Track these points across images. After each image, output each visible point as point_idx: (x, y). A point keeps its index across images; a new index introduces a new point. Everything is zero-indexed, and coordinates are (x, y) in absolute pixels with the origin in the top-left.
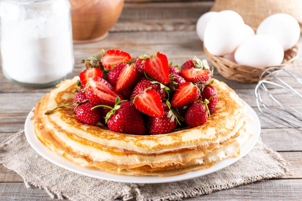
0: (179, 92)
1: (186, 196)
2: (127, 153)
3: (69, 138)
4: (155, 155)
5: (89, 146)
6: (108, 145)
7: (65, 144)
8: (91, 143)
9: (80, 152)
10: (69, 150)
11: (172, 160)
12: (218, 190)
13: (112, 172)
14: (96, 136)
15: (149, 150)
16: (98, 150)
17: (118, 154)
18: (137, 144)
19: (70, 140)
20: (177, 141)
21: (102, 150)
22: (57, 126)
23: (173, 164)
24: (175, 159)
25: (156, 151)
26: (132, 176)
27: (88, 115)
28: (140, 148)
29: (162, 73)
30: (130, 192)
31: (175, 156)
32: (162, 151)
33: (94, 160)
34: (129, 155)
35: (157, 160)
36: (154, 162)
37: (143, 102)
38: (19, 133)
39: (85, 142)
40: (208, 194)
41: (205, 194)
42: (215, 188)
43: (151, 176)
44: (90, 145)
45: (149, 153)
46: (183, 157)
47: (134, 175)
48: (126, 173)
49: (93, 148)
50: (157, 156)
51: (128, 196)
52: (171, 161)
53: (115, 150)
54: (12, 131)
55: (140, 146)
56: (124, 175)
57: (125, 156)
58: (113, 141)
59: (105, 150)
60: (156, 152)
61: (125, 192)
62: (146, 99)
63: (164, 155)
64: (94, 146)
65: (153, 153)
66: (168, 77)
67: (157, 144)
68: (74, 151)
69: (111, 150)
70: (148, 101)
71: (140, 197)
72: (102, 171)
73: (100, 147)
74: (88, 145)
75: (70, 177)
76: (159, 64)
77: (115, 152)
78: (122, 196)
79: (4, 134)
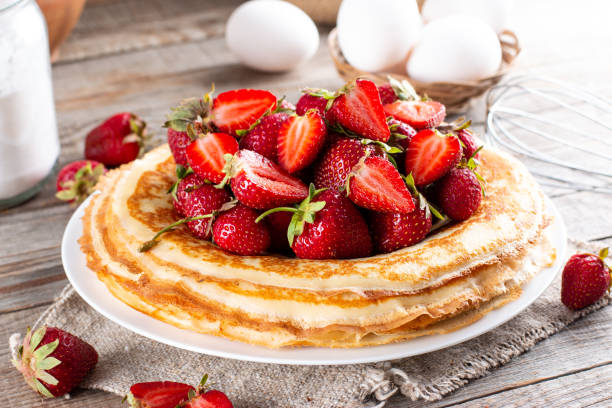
0: (416, 152)
1: (495, 364)
2: (375, 298)
3: (228, 292)
4: (428, 290)
5: (283, 301)
6: (328, 290)
7: (224, 306)
8: (285, 293)
9: (267, 316)
10: (239, 318)
11: (464, 293)
12: (543, 339)
13: (344, 345)
14: (292, 275)
15: (416, 283)
16: (308, 304)
17: (357, 303)
18: (387, 274)
19: (233, 294)
20: (459, 254)
21: (317, 303)
22: (186, 271)
23: (470, 301)
24: (468, 291)
25: (429, 281)
26: (387, 344)
27: (249, 235)
28: (397, 282)
29: (374, 121)
30: (385, 379)
31: (467, 285)
32: (440, 281)
33: (306, 327)
34: (379, 301)
35: (435, 301)
36: (432, 306)
37: (367, 185)
38: (57, 305)
39: (269, 292)
40: (529, 350)
41: (525, 352)
42: (537, 337)
43: (425, 336)
44: (285, 298)
45: (417, 289)
46: (479, 283)
47: (393, 342)
48: (372, 342)
49: (294, 302)
50: (434, 292)
51: (386, 389)
52: (464, 297)
53: (345, 298)
54: (25, 305)
55: (395, 278)
56: (371, 346)
57: (372, 306)
58: (334, 278)
59: (323, 301)
60: (430, 284)
61: (376, 382)
62: (371, 179)
63: (445, 288)
64: (296, 297)
65: (425, 287)
66: (386, 126)
67: (424, 269)
68: (252, 317)
69: (336, 298)
70: (375, 182)
71: (410, 386)
72: (320, 347)
73: (310, 298)
74: (280, 298)
75: (233, 377)
76: (365, 104)
77: (348, 302)
78: (373, 390)
79: (12, 316)
